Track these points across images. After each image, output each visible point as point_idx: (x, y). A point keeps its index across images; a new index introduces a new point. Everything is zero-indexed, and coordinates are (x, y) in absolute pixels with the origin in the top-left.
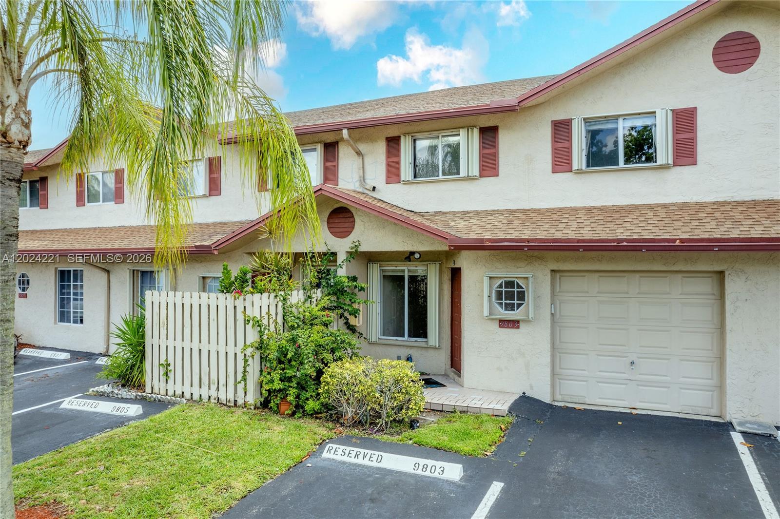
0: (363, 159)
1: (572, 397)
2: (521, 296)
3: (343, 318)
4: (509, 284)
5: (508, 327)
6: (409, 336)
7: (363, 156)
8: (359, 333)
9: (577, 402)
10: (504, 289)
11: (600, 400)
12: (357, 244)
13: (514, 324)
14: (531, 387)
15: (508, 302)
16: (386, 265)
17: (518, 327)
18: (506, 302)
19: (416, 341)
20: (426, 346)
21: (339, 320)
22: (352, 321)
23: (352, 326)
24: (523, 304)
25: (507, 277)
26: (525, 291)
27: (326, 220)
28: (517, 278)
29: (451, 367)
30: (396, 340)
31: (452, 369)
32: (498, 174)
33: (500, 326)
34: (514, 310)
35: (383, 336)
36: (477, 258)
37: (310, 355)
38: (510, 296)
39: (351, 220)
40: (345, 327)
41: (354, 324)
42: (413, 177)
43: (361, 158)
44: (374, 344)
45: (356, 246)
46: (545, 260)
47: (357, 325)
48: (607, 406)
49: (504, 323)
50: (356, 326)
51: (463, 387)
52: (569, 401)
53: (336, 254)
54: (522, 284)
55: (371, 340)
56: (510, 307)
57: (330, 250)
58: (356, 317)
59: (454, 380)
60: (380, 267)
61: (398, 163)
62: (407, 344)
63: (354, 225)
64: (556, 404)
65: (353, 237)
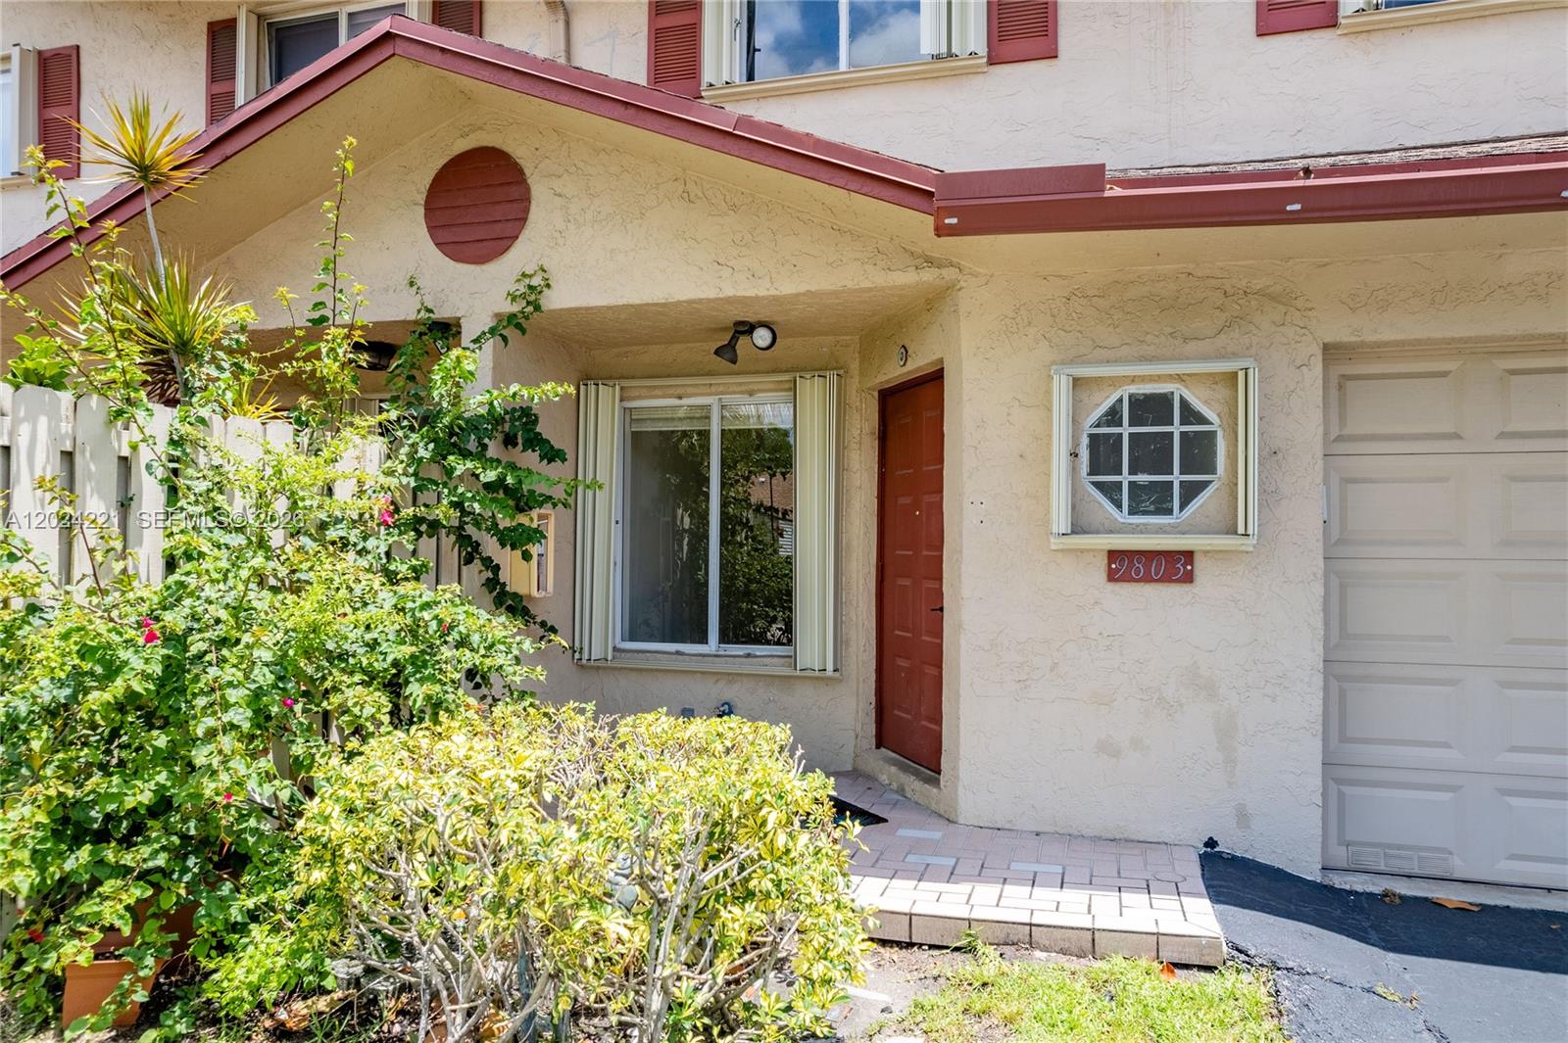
0: (567, 23)
1: (1392, 852)
2: (1199, 453)
3: (477, 562)
4: (1148, 408)
5: (1147, 579)
6: (724, 638)
7: (567, 14)
8: (543, 624)
9: (1416, 871)
10: (1126, 430)
11: (1517, 865)
12: (536, 281)
13: (1175, 567)
14: (1243, 817)
15: (1143, 478)
16: (644, 392)
17: (1189, 578)
18: (1134, 478)
19: (748, 656)
20: (788, 672)
21: (464, 568)
22: (518, 575)
23: (515, 595)
24: (1206, 484)
25: (1143, 379)
26: (1213, 434)
27: (421, 198)
28: (1179, 378)
29: (878, 747)
30: (678, 653)
31: (883, 749)
32: (1056, 49)
33: (1112, 577)
34: (1170, 512)
35: (631, 640)
36: (1017, 311)
37: (233, 695)
38: (1152, 454)
39: (514, 192)
40: (488, 598)
41: (522, 591)
42: (745, 78)
43: (562, 17)
44: (598, 668)
45: (531, 287)
46: (1299, 303)
47: (535, 593)
48: (1549, 890)
49: (1125, 566)
50: (530, 597)
51: (955, 823)
52: (1382, 868)
53: (459, 326)
54: (1206, 402)
55: (586, 656)
56: (1153, 500)
57: (430, 311)
58: (526, 556)
59: (901, 791)
60: (621, 400)
61: (693, 31)
62: (719, 666)
63: (527, 210)
64: (1340, 881)
65: (521, 256)
